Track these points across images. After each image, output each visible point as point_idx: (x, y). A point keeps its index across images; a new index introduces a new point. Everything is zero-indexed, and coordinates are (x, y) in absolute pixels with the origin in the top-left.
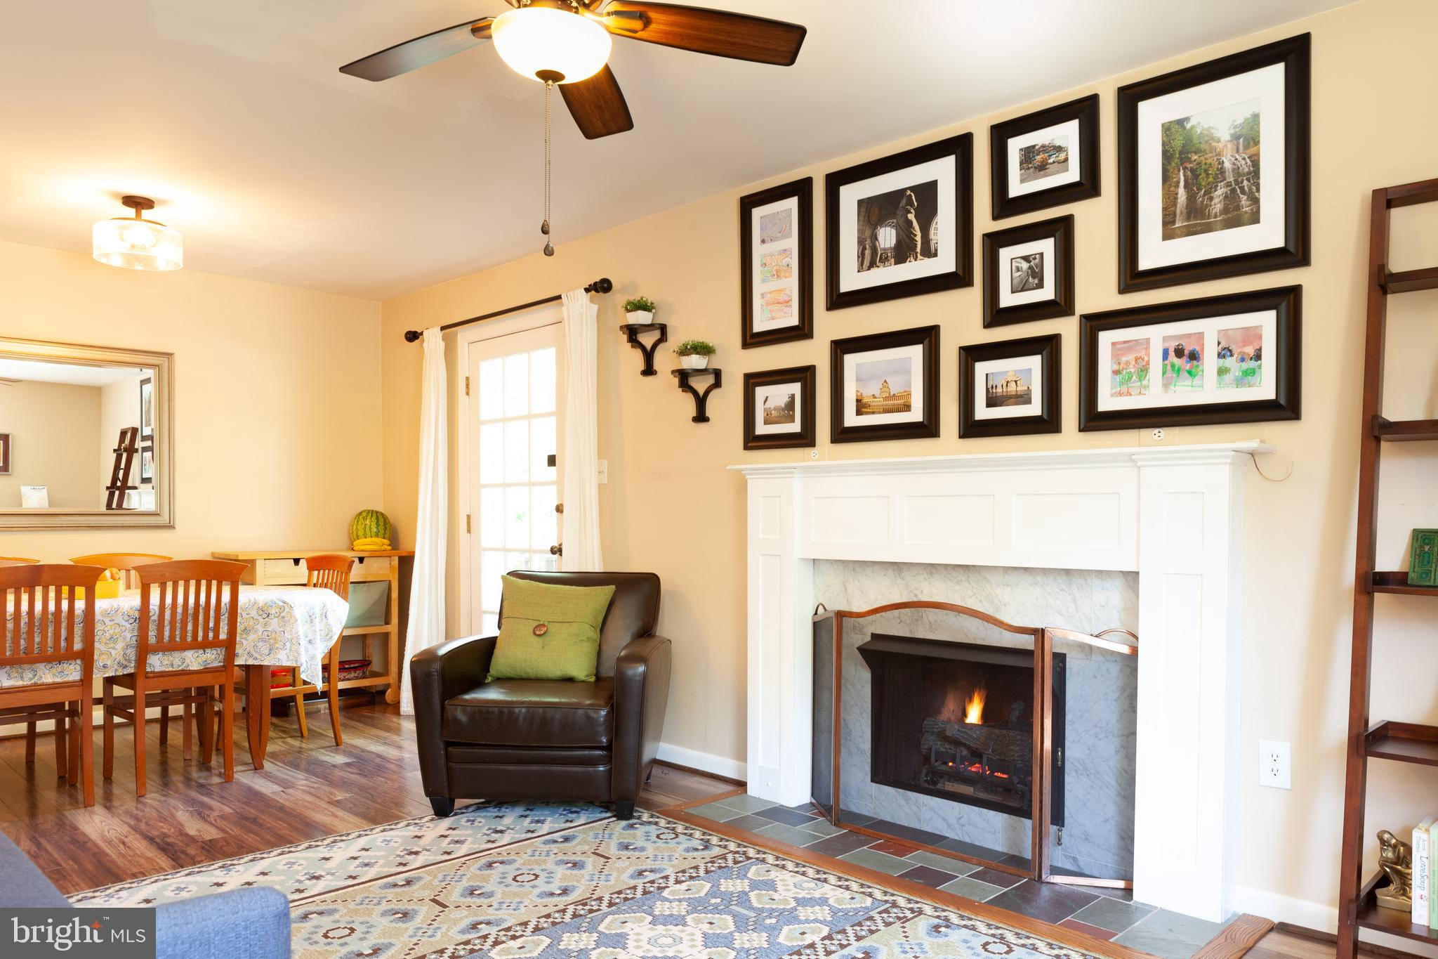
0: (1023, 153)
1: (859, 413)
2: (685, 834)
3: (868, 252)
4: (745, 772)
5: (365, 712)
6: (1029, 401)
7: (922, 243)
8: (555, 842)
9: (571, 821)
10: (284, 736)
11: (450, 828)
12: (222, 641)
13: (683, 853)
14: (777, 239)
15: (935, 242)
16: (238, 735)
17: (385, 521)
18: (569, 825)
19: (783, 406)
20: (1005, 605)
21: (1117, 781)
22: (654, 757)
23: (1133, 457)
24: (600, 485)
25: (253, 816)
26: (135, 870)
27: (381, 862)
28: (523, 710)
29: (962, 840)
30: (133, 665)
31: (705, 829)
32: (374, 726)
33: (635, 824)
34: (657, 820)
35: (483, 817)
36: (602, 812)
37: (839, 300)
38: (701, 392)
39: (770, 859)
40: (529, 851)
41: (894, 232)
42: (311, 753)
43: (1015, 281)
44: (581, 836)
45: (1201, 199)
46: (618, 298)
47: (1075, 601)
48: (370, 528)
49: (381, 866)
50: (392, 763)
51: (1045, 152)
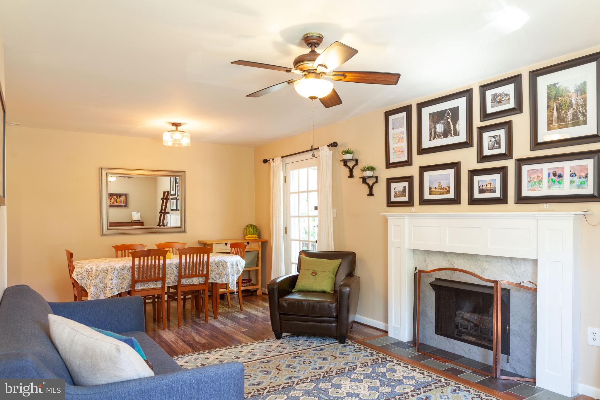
0: (492, 96)
1: (430, 194)
2: (364, 350)
3: (433, 133)
4: (387, 327)
5: (250, 298)
6: (495, 192)
7: (453, 130)
8: (317, 350)
9: (323, 343)
10: (223, 307)
11: (281, 343)
12: (205, 274)
13: (363, 357)
14: (398, 128)
15: (459, 130)
16: (209, 306)
17: (256, 229)
18: (322, 344)
19: (401, 190)
20: (486, 269)
21: (531, 339)
22: (353, 320)
23: (535, 215)
24: (334, 218)
25: (216, 335)
26: (182, 352)
27: (259, 354)
28: (306, 303)
29: (470, 358)
30: (177, 282)
31: (372, 348)
32: (253, 304)
33: (346, 345)
34: (354, 344)
35: (292, 340)
36: (334, 340)
37: (422, 151)
38: (371, 185)
39: (395, 361)
40: (308, 353)
41: (443, 126)
42: (233, 313)
43: (490, 145)
44: (326, 349)
45: (563, 115)
46: (340, 149)
47: (513, 269)
48: (251, 231)
49: (259, 355)
50: (260, 318)
51: (501, 96)
